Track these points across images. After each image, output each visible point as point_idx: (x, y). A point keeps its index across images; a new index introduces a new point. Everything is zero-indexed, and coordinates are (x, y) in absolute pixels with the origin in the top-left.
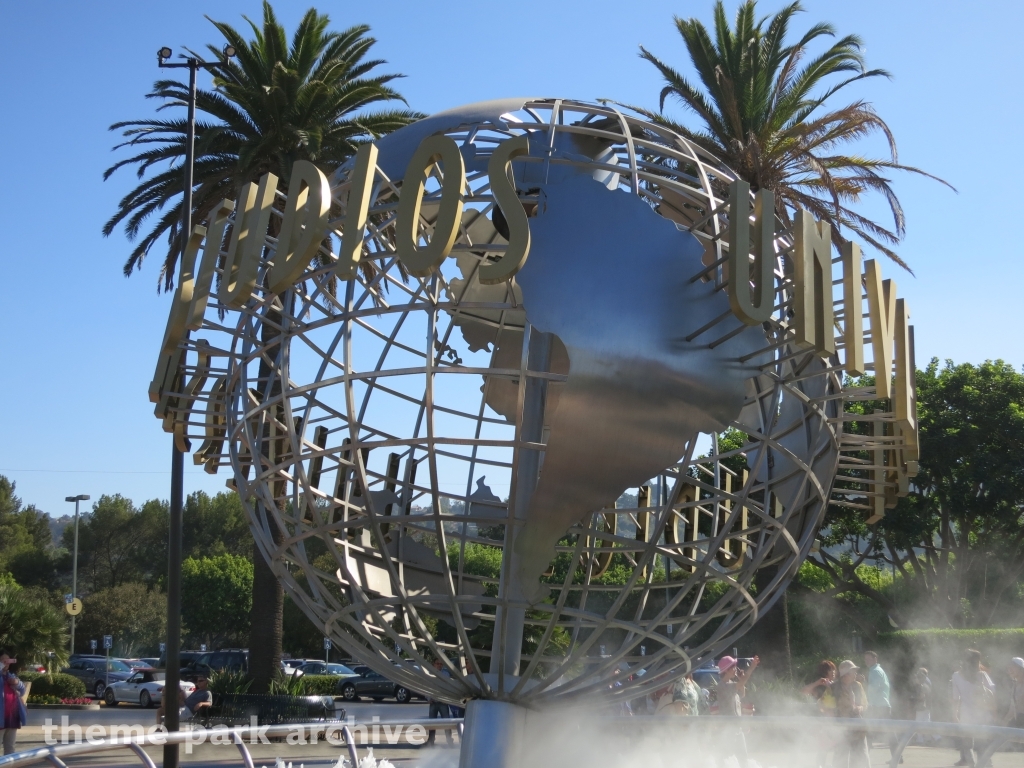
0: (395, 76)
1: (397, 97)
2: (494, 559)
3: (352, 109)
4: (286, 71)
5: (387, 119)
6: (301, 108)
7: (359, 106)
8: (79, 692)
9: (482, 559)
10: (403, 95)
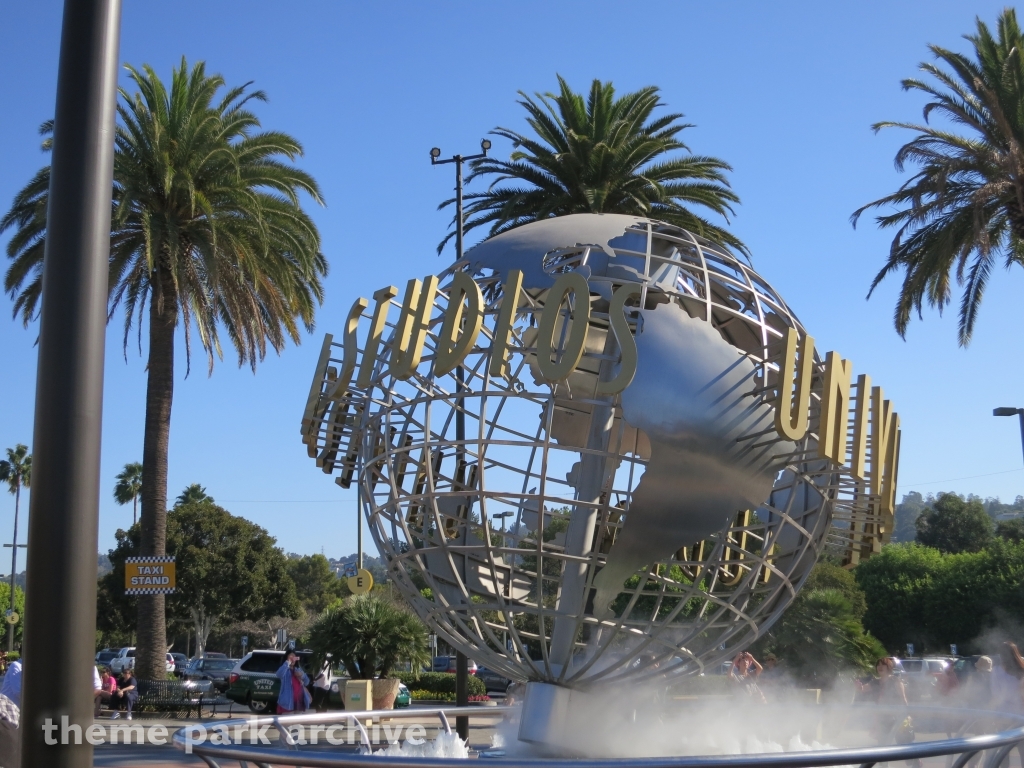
0: (685, 126)
1: (681, 146)
2: (928, 558)
3: (646, 160)
4: (576, 137)
5: (673, 168)
6: (595, 167)
7: (651, 157)
8: (479, 691)
9: (915, 558)
10: (686, 143)
